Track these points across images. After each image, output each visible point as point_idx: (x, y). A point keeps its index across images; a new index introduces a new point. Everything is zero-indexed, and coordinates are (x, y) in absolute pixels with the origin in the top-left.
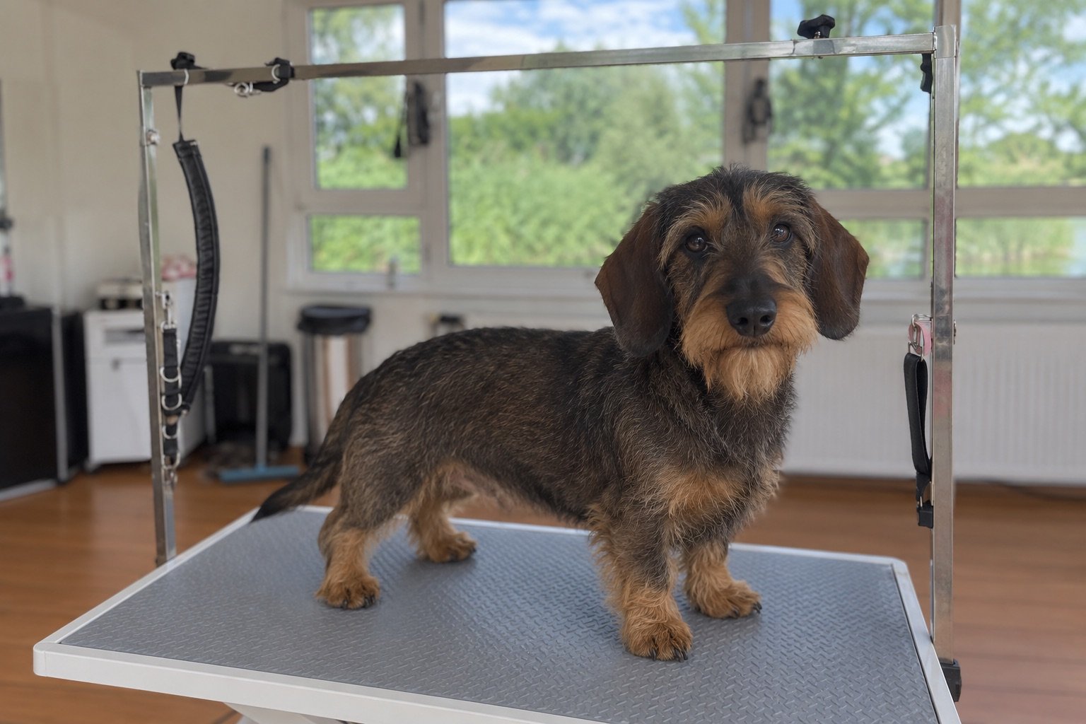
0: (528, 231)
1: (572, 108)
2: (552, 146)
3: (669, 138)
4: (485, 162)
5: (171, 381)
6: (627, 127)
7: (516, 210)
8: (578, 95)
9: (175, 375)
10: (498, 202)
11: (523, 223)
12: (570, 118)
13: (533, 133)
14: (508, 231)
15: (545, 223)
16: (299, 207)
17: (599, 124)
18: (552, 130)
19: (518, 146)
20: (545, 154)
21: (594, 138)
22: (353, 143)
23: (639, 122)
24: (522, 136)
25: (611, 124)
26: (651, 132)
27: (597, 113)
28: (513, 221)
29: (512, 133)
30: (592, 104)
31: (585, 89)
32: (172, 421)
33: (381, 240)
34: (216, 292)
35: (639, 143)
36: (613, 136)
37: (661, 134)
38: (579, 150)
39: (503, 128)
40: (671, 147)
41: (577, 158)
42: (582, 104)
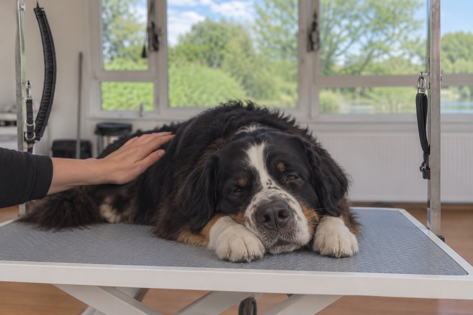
0: (195, 96)
1: (212, 45)
2: (205, 61)
3: (251, 58)
4: (177, 66)
5: (30, 125)
6: (234, 54)
7: (190, 87)
8: (214, 39)
9: (32, 123)
10: (182, 84)
11: (192, 92)
12: (212, 49)
13: (196, 55)
14: (186, 95)
15: (202, 93)
16: (96, 78)
17: (223, 52)
18: (204, 54)
19: (190, 60)
20: (202, 63)
21: (222, 57)
22: (119, 56)
23: (239, 50)
24: (191, 56)
25: (228, 52)
26: (244, 55)
27: (223, 47)
28: (189, 92)
29: (187, 55)
30: (220, 43)
31: (217, 37)
32: (31, 146)
33: (132, 99)
34: (55, 83)
35: (239, 59)
36: (229, 56)
37: (248, 56)
38: (216, 62)
39: (184, 52)
40: (252, 61)
41: (215, 65)
42: (216, 44)
